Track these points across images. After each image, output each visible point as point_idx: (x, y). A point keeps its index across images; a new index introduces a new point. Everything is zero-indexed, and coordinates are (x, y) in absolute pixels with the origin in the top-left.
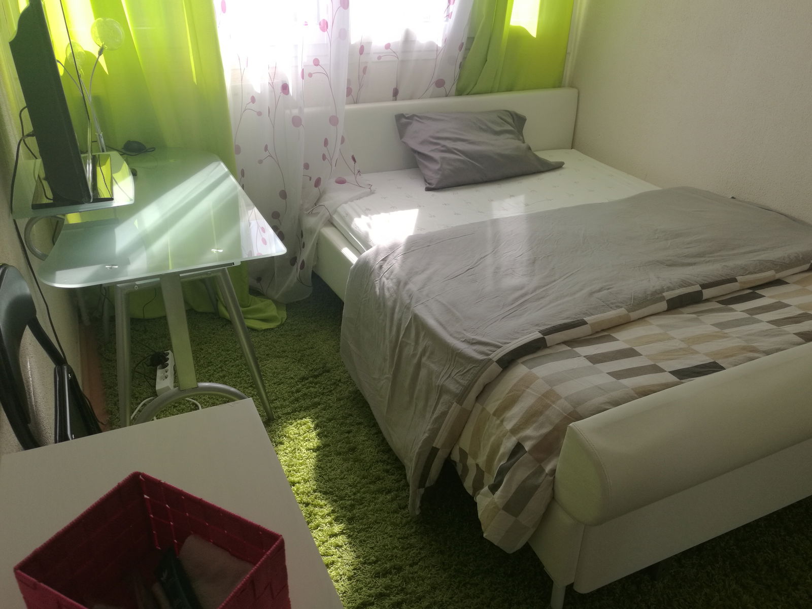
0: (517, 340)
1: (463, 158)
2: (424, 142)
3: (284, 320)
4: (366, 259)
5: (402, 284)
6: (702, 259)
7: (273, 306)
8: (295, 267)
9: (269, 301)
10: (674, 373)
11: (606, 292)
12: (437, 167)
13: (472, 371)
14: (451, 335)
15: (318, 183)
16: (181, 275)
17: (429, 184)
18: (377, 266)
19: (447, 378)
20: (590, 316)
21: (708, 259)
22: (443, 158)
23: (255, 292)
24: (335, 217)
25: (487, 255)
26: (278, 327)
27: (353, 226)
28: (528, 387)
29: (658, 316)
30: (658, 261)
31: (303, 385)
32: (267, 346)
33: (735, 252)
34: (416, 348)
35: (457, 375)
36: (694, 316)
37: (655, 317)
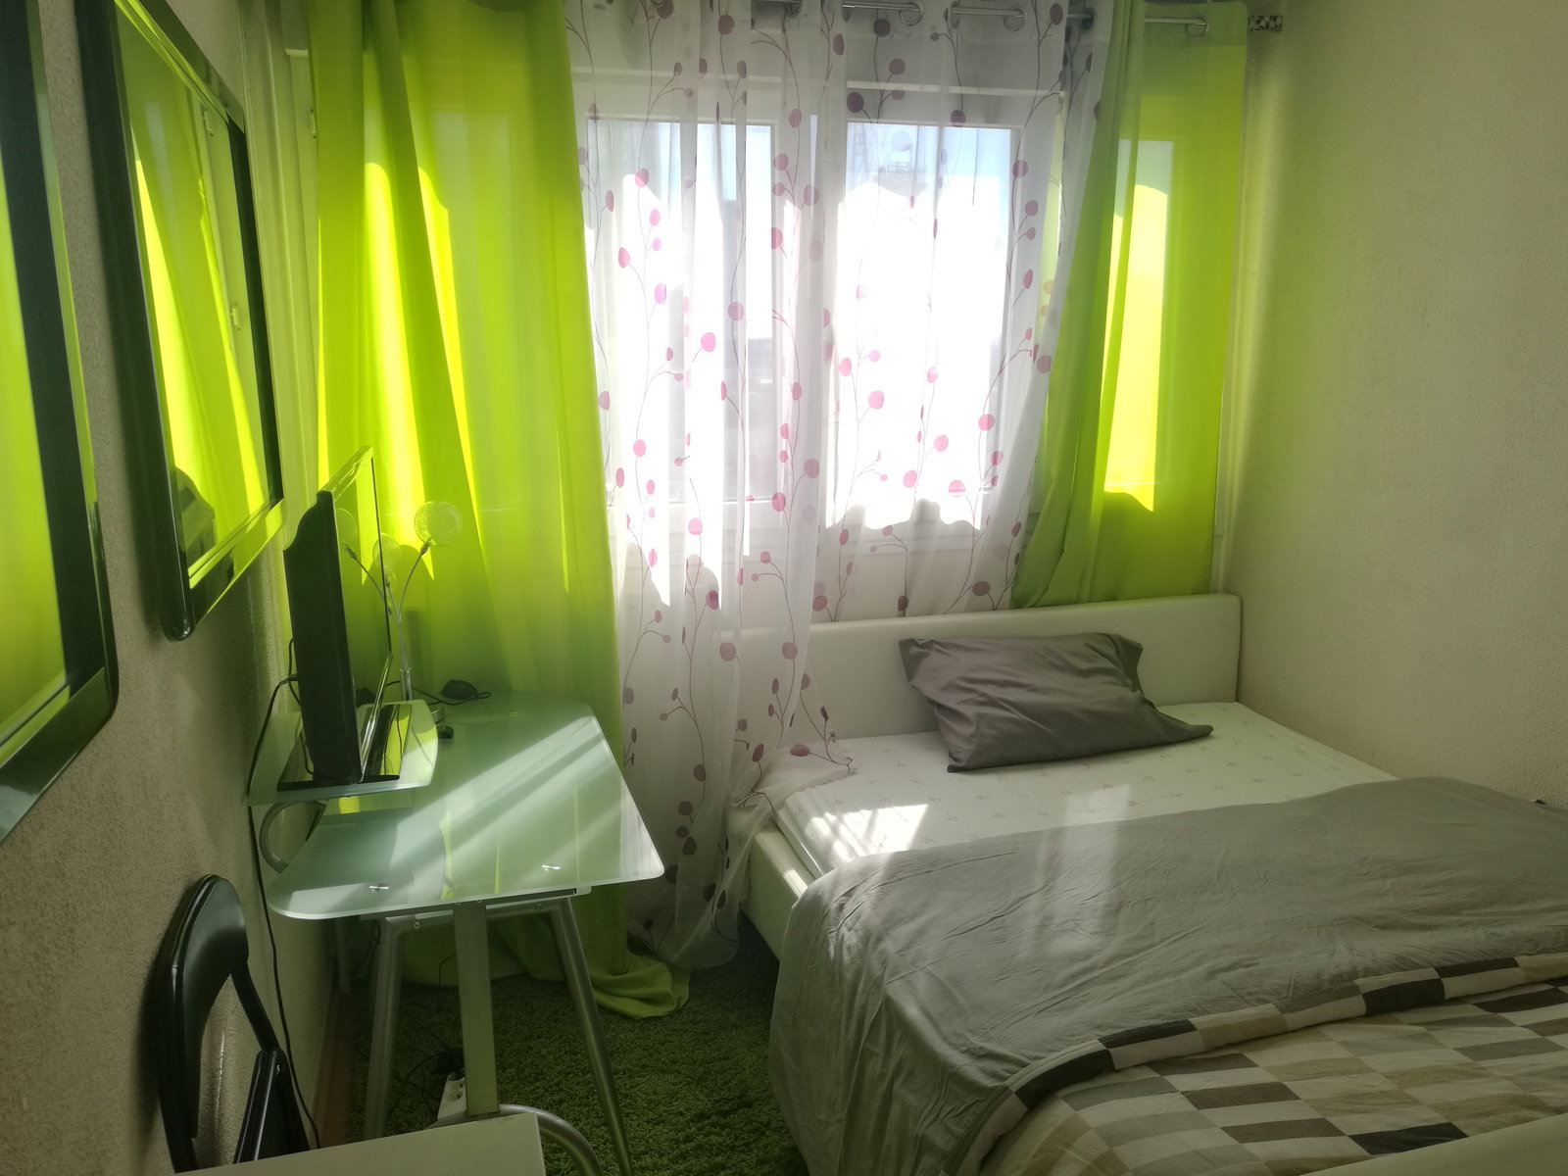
0: (1058, 1054)
1: (1017, 715)
2: (951, 687)
3: (683, 1002)
4: (817, 892)
5: (872, 939)
6: (1455, 918)
7: (667, 976)
8: (711, 902)
9: (659, 966)
10: (1359, 1139)
11: (1242, 971)
12: (971, 730)
13: (973, 1109)
14: (945, 1039)
15: (758, 754)
16: (488, 907)
17: (956, 760)
18: (834, 906)
19: (934, 1121)
20: (1203, 1015)
21: (1465, 919)
22: (981, 716)
23: (639, 947)
24: (782, 814)
25: (1032, 894)
26: (671, 1015)
27: (807, 832)
28: (1068, 1145)
29: (1347, 1025)
30: (1359, 918)
31: (700, 1129)
32: (646, 1050)
33: (1524, 907)
34: (885, 1063)
35: (950, 1115)
36: (1421, 1029)
37: (1336, 1026)
